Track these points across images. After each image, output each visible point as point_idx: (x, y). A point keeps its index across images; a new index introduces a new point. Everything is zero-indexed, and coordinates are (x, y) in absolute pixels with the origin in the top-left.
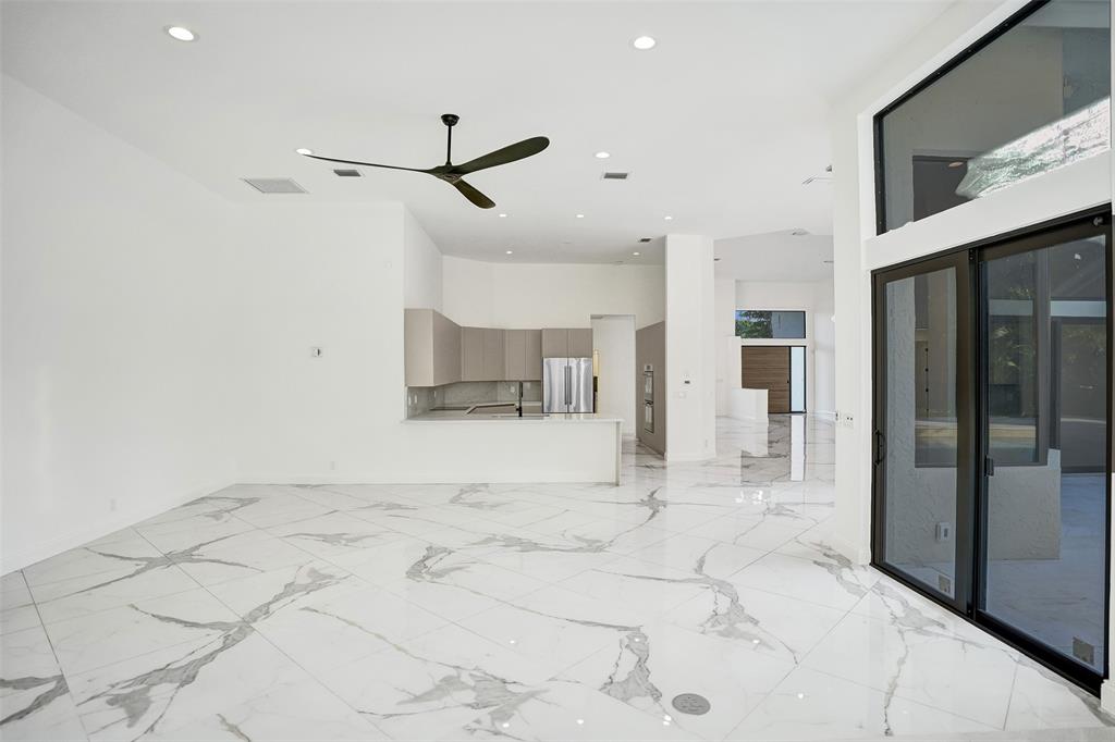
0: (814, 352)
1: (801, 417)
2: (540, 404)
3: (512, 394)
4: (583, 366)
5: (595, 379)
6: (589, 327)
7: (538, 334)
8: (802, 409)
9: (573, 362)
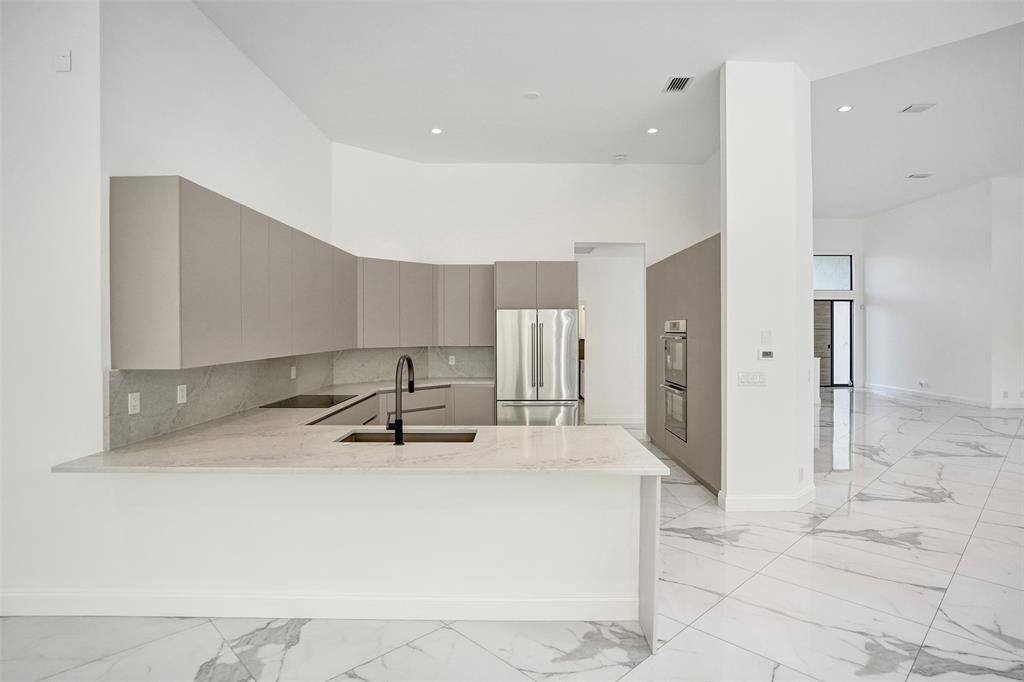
0: (863, 308)
1: (845, 392)
2: (489, 383)
3: (451, 366)
4: (565, 321)
5: (582, 342)
6: (572, 259)
7: (490, 272)
8: (847, 381)
9: (549, 317)
